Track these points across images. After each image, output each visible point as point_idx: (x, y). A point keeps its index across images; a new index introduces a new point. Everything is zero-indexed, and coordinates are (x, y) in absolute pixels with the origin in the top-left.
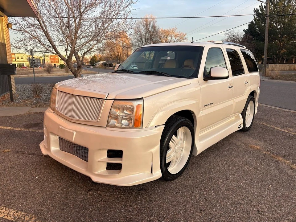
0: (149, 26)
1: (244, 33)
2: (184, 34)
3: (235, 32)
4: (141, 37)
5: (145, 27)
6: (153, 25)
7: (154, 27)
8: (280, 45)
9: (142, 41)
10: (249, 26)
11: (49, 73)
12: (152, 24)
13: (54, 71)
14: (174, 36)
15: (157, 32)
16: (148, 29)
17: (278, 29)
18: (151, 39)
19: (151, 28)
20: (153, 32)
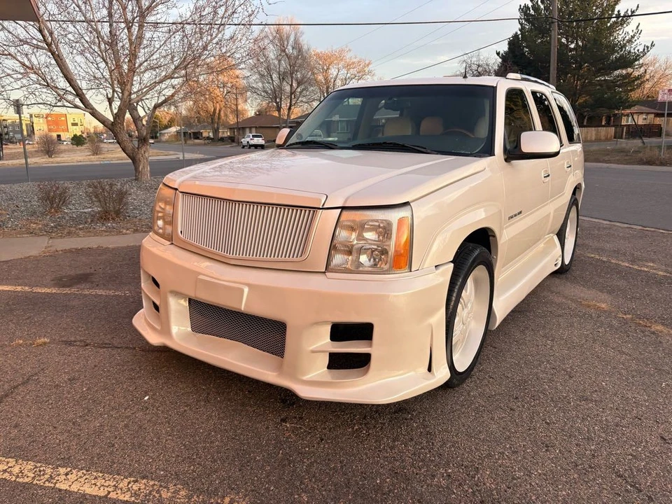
0: (286, 43)
1: (500, 60)
2: (367, 62)
3: (482, 57)
4: (268, 69)
5: (277, 45)
6: (296, 41)
7: (297, 46)
8: (576, 86)
9: (271, 78)
10: (510, 43)
11: (50, 156)
12: (292, 39)
13: (62, 152)
14: (344, 67)
15: (304, 59)
16: (284, 51)
17: (571, 50)
18: (291, 74)
19: (290, 47)
20: (297, 58)
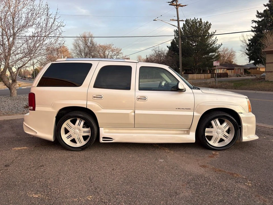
0: (87, 41)
1: (168, 49)
2: (120, 49)
3: (160, 48)
4: (80, 51)
5: (84, 42)
7: (92, 42)
8: (196, 59)
9: (82, 55)
10: (171, 43)
12: (90, 41)
14: (111, 51)
15: (95, 47)
16: (87, 45)
17: (194, 46)
18: (90, 53)
19: (89, 43)
20: (92, 47)
